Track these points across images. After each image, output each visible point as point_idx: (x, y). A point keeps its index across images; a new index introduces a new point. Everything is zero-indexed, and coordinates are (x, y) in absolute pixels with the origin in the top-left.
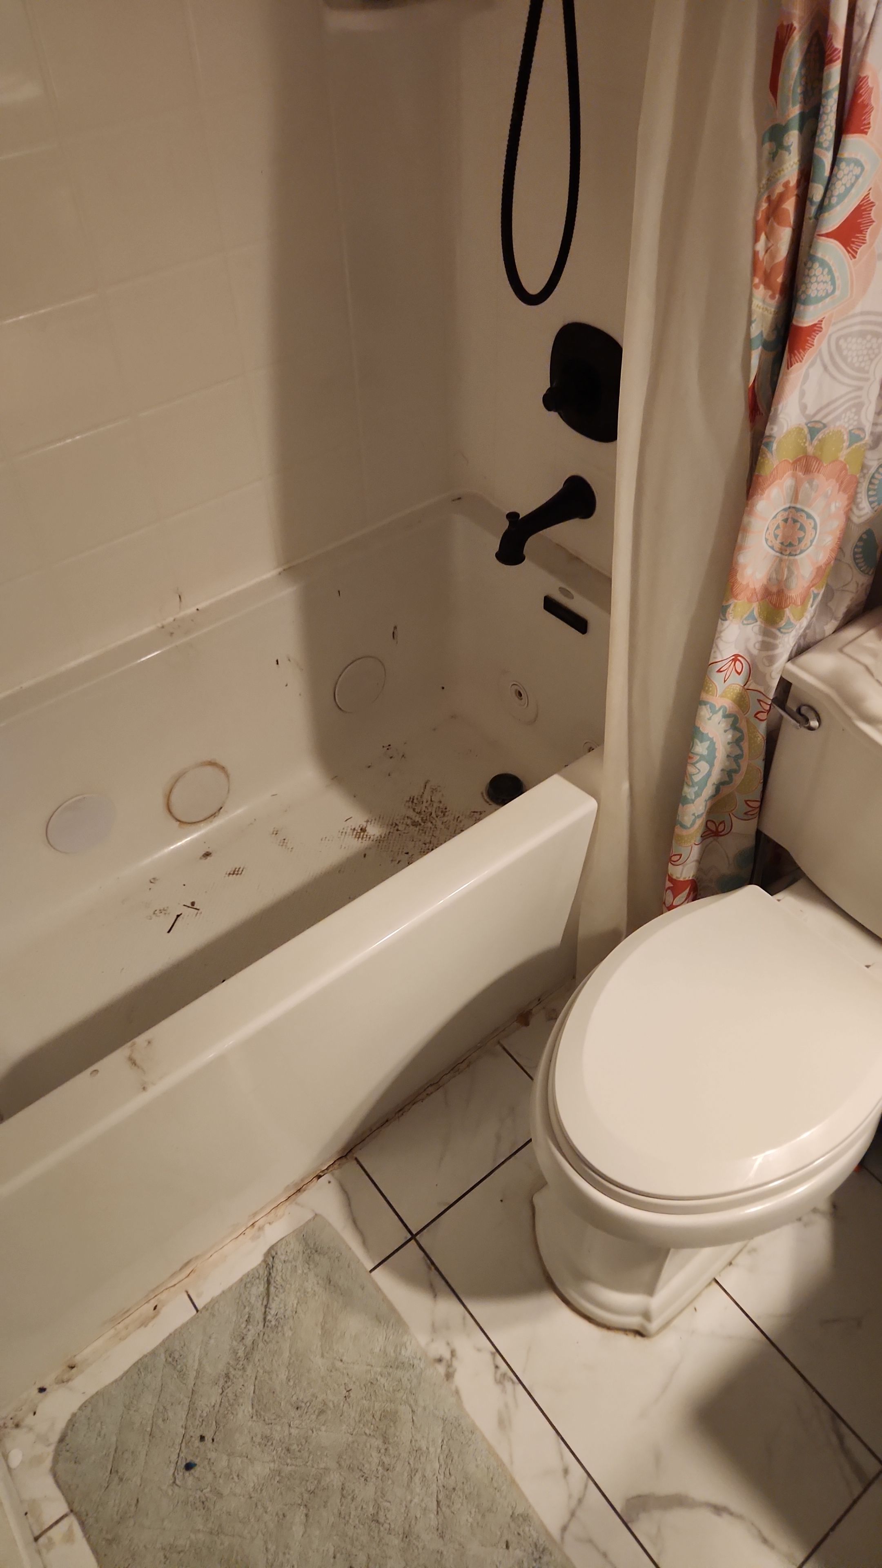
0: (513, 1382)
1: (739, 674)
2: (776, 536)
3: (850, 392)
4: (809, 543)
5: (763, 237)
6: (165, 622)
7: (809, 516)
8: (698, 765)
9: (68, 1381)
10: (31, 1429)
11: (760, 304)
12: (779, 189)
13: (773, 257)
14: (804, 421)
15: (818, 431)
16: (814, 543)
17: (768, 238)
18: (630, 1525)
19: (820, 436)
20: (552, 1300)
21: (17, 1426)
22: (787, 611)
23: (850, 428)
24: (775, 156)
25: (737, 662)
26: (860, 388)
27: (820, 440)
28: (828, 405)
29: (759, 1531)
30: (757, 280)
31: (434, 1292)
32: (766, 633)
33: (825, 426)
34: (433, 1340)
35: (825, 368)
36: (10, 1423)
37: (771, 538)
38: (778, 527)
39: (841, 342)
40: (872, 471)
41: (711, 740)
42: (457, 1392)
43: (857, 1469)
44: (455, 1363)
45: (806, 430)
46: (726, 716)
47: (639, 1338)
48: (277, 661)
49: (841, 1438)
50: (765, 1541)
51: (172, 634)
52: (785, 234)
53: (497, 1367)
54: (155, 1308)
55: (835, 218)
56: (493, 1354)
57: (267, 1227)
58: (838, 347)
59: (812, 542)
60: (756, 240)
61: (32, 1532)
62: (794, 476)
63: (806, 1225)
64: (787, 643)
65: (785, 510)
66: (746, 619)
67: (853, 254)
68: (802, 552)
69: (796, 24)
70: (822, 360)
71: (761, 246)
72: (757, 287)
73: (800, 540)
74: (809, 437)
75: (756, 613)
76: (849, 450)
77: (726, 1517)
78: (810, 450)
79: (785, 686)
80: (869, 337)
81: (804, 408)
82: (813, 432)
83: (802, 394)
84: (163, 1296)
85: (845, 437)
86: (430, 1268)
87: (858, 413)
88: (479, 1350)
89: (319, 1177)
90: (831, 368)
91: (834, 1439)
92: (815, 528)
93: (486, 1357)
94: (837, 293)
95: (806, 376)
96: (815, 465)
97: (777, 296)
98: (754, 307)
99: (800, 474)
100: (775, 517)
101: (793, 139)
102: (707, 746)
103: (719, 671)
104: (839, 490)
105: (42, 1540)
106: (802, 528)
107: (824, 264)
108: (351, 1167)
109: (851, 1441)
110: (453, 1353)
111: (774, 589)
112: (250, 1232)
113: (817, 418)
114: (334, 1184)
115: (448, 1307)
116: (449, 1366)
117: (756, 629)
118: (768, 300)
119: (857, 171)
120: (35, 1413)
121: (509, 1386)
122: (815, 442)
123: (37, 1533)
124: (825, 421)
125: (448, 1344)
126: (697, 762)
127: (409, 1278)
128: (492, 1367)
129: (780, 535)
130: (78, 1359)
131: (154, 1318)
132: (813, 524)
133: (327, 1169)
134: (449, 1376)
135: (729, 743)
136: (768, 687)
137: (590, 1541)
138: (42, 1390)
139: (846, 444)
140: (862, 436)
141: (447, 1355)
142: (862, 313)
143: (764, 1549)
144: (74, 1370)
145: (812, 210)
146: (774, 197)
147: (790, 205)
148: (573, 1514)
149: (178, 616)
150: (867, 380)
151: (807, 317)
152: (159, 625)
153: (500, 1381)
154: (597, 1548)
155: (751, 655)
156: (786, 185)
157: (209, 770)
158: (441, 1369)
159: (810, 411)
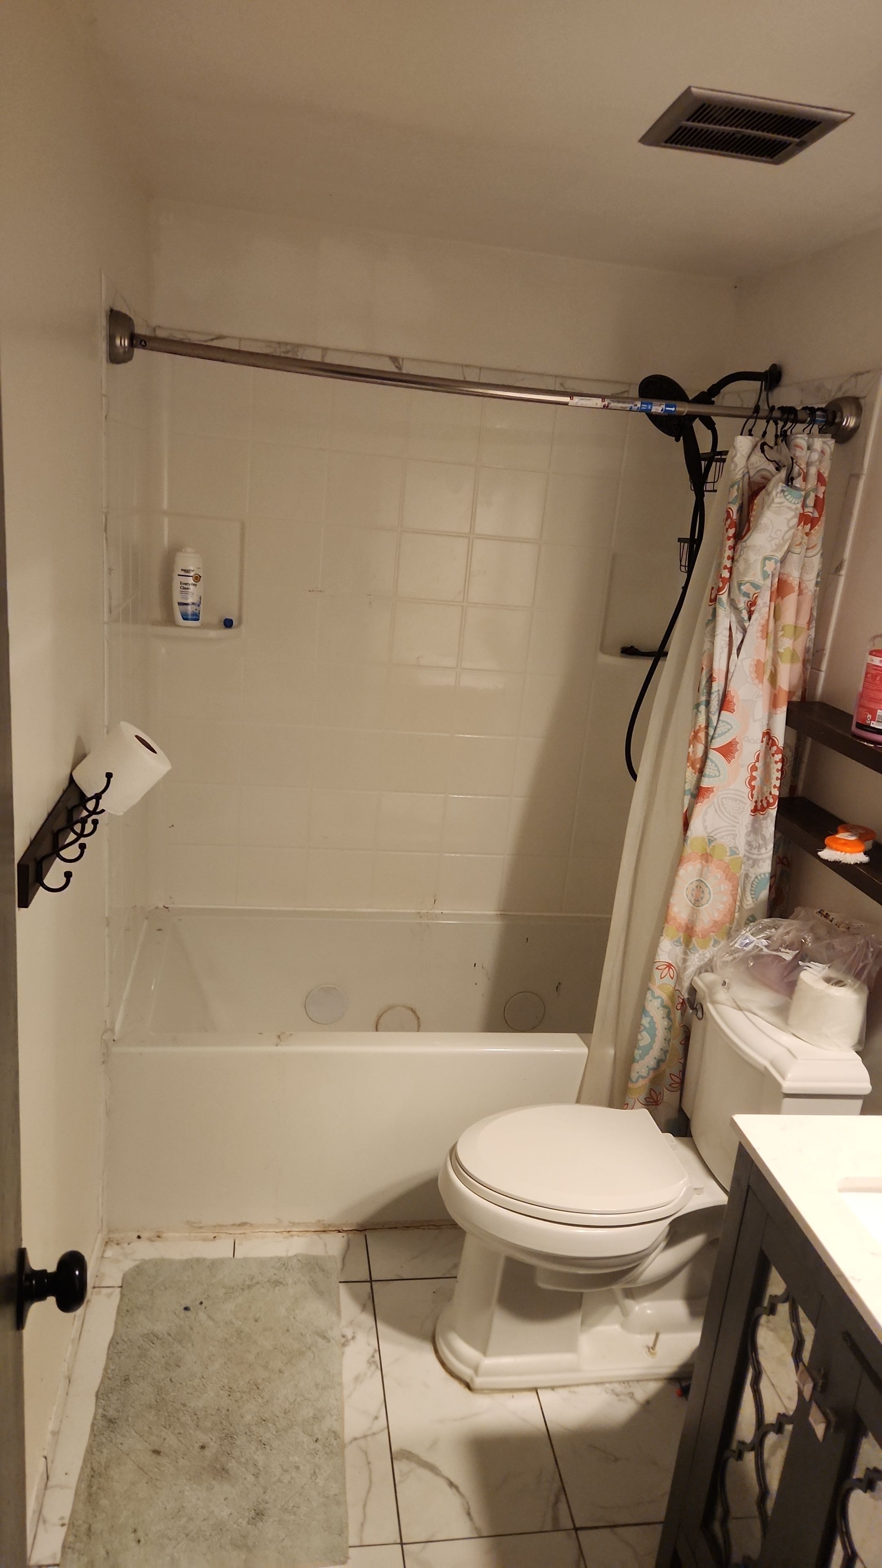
0: (377, 1367)
1: (672, 978)
2: (692, 895)
3: (727, 827)
4: (706, 902)
5: (692, 746)
6: (421, 911)
7: (707, 886)
8: (642, 1033)
9: (152, 1241)
10: (123, 1248)
11: (690, 775)
12: (697, 728)
13: (695, 755)
14: (706, 835)
15: (713, 841)
16: (709, 902)
17: (693, 747)
18: (394, 1460)
19: (713, 844)
20: (429, 1347)
21: (118, 1244)
22: (694, 939)
23: (731, 846)
24: (696, 716)
25: (671, 969)
26: (735, 826)
27: (713, 846)
28: (717, 829)
29: (469, 1508)
30: (688, 764)
31: (364, 1308)
32: (685, 953)
33: (715, 839)
34: (347, 1327)
35: (716, 810)
36: (115, 1242)
37: (690, 895)
38: (693, 890)
39: (724, 800)
40: (752, 879)
41: (652, 1018)
42: (343, 1353)
43: (556, 1519)
44: (352, 1343)
45: (707, 840)
46: (665, 1007)
47: (467, 1390)
48: (475, 964)
49: (557, 1501)
50: (469, 1514)
51: (421, 917)
52: (700, 748)
53: (373, 1356)
54: (215, 1237)
55: (718, 743)
56: (375, 1351)
57: (296, 1237)
58: (722, 802)
59: (708, 901)
60: (689, 747)
61: (95, 1282)
62: (701, 863)
63: (620, 1400)
64: (695, 961)
65: (697, 881)
66: (677, 941)
67: (729, 762)
68: (702, 905)
69: (704, 667)
70: (714, 807)
71: (691, 750)
72: (688, 767)
73: (702, 898)
74: (708, 843)
75: (682, 940)
76: (730, 858)
77: (454, 1490)
78: (708, 851)
79: (693, 990)
80: (738, 802)
81: (705, 828)
82: (710, 841)
83: (704, 821)
84: (221, 1235)
85: (728, 850)
86: (369, 1299)
87: (734, 839)
88: (369, 1345)
89: (339, 1232)
90: (719, 812)
91: (552, 1499)
92: (710, 893)
93: (370, 1350)
94: (721, 777)
95: (706, 813)
96: (710, 858)
97: (697, 773)
98: (687, 776)
99: (704, 862)
100: (691, 883)
101: (703, 708)
102: (648, 1021)
103: (657, 968)
104: (726, 879)
105: (96, 1289)
106: (703, 892)
107: (712, 762)
108: (360, 1237)
109: (563, 1506)
110: (353, 1338)
111: (690, 926)
112: (285, 1234)
113: (712, 835)
114: (345, 1239)
115: (367, 1319)
116: (347, 1341)
117: (682, 950)
118: (694, 775)
119: (730, 727)
120: (129, 1244)
121: (373, 1367)
122: (711, 847)
123: (96, 1285)
124: (715, 837)
125: (354, 1333)
126: (642, 1031)
127: (355, 1296)
128: (370, 1355)
129: (694, 894)
130: (164, 1235)
131: (212, 1240)
132: (708, 891)
133: (346, 1231)
134: (344, 1345)
135: (666, 1029)
136: (682, 987)
137: (366, 1453)
138: (139, 1237)
139: (728, 854)
140: (737, 852)
141: (349, 1336)
142: (734, 790)
143: (466, 1518)
144: (158, 1239)
145: (710, 738)
146: (696, 730)
147: (702, 735)
148: (365, 1436)
149: (430, 911)
150: (738, 823)
151: (706, 783)
152: (418, 911)
153: (370, 1362)
154: (367, 1458)
155: (678, 967)
156: (700, 726)
157: (410, 1012)
158: (343, 1340)
159: (709, 830)
